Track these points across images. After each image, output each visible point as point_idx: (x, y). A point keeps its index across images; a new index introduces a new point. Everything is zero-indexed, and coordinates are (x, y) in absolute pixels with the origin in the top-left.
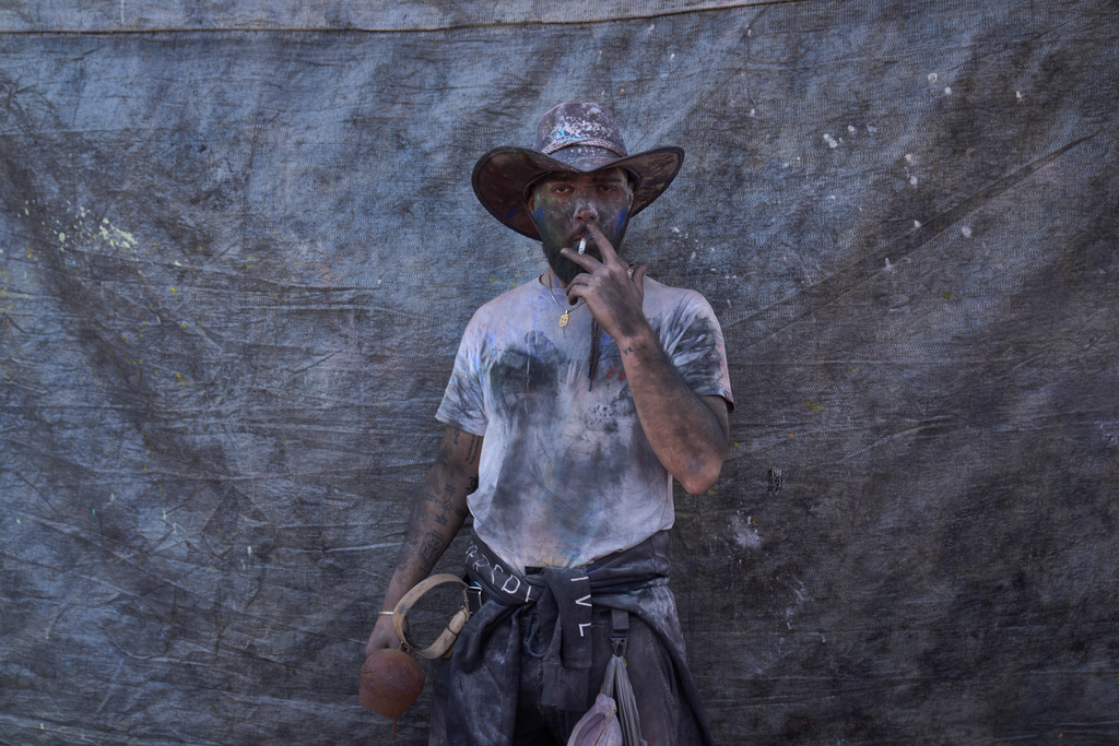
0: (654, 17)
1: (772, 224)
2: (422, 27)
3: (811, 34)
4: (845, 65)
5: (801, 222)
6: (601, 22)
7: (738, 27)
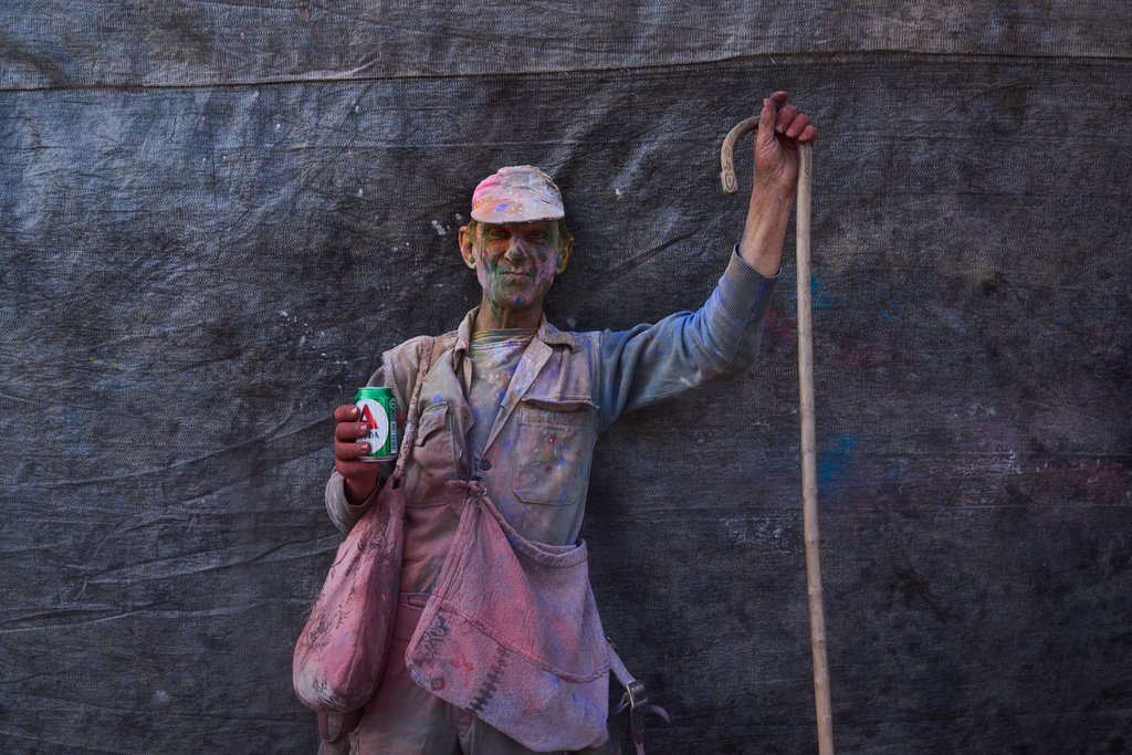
0: (257, 84)
1: (382, 309)
2: (22, 86)
3: (420, 113)
4: (453, 150)
5: (411, 309)
6: (203, 87)
7: (345, 102)
